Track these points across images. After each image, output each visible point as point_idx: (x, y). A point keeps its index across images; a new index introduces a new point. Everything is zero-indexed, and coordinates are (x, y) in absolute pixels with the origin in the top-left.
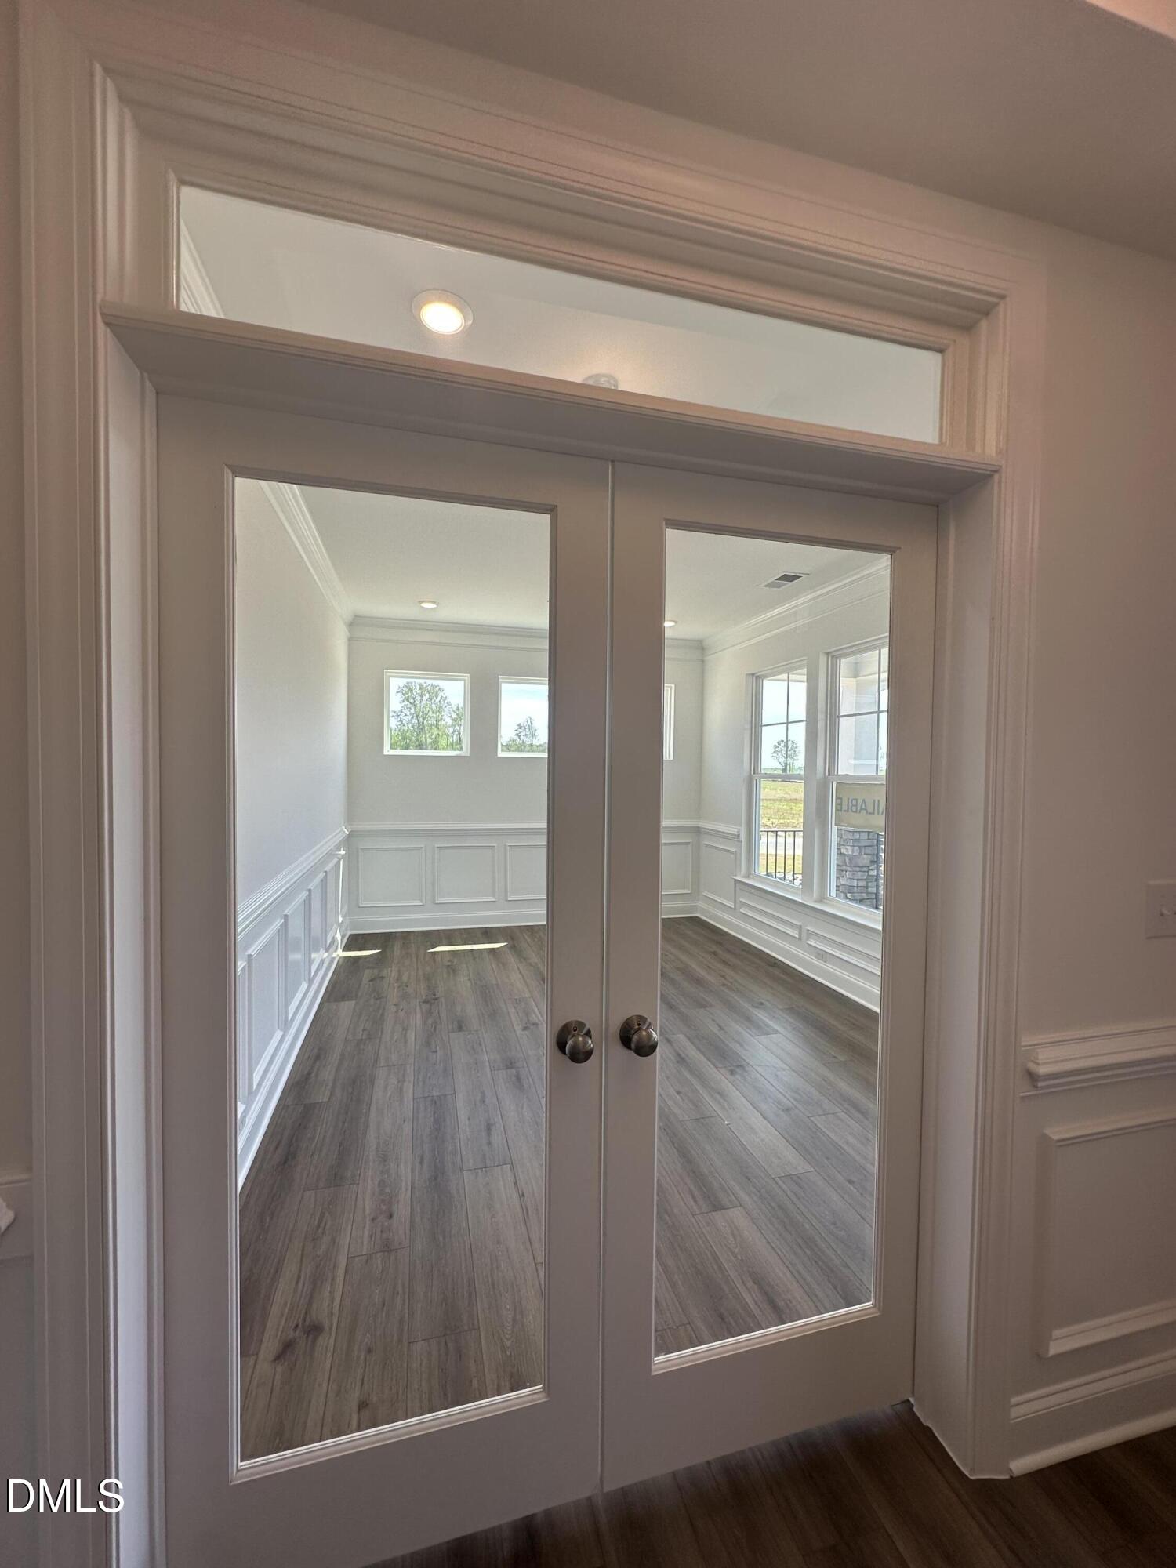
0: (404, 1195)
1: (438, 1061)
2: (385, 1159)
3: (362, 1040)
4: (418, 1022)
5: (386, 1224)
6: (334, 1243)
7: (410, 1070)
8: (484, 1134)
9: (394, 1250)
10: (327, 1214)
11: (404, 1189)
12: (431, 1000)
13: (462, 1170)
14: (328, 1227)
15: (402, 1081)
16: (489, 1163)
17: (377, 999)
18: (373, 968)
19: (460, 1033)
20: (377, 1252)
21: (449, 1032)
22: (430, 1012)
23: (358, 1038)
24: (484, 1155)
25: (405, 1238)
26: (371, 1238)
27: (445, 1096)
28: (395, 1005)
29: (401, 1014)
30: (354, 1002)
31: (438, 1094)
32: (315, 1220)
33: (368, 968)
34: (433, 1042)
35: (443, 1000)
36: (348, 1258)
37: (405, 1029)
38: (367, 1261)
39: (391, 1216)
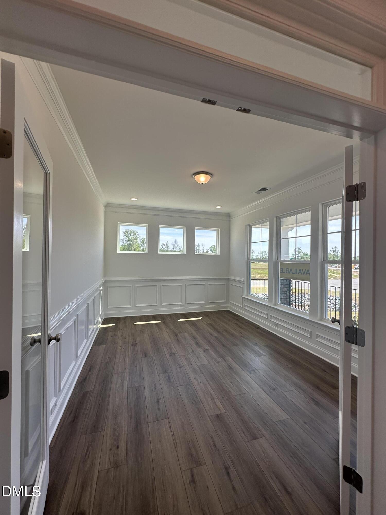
0: (124, 436)
1: (137, 370)
2: (115, 418)
3: (107, 362)
4: (129, 354)
5: (116, 452)
6: (93, 463)
7: (126, 375)
8: (156, 404)
9: (119, 466)
10: (90, 447)
11: (123, 433)
12: (134, 345)
13: (148, 422)
14: (90, 454)
15: (123, 380)
16: (159, 419)
17: (114, 344)
18: (113, 331)
19: (145, 358)
20: (112, 468)
21: (141, 358)
22: (134, 349)
23: (106, 361)
24: (157, 414)
25: (124, 460)
26: (109, 460)
27: (140, 386)
28: (121, 347)
29: (123, 350)
30: (105, 346)
31: (138, 386)
32: (85, 450)
33: (110, 331)
34: (135, 362)
35: (139, 344)
36: (98, 471)
37: (125, 356)
38: (107, 473)
39: (118, 447)
